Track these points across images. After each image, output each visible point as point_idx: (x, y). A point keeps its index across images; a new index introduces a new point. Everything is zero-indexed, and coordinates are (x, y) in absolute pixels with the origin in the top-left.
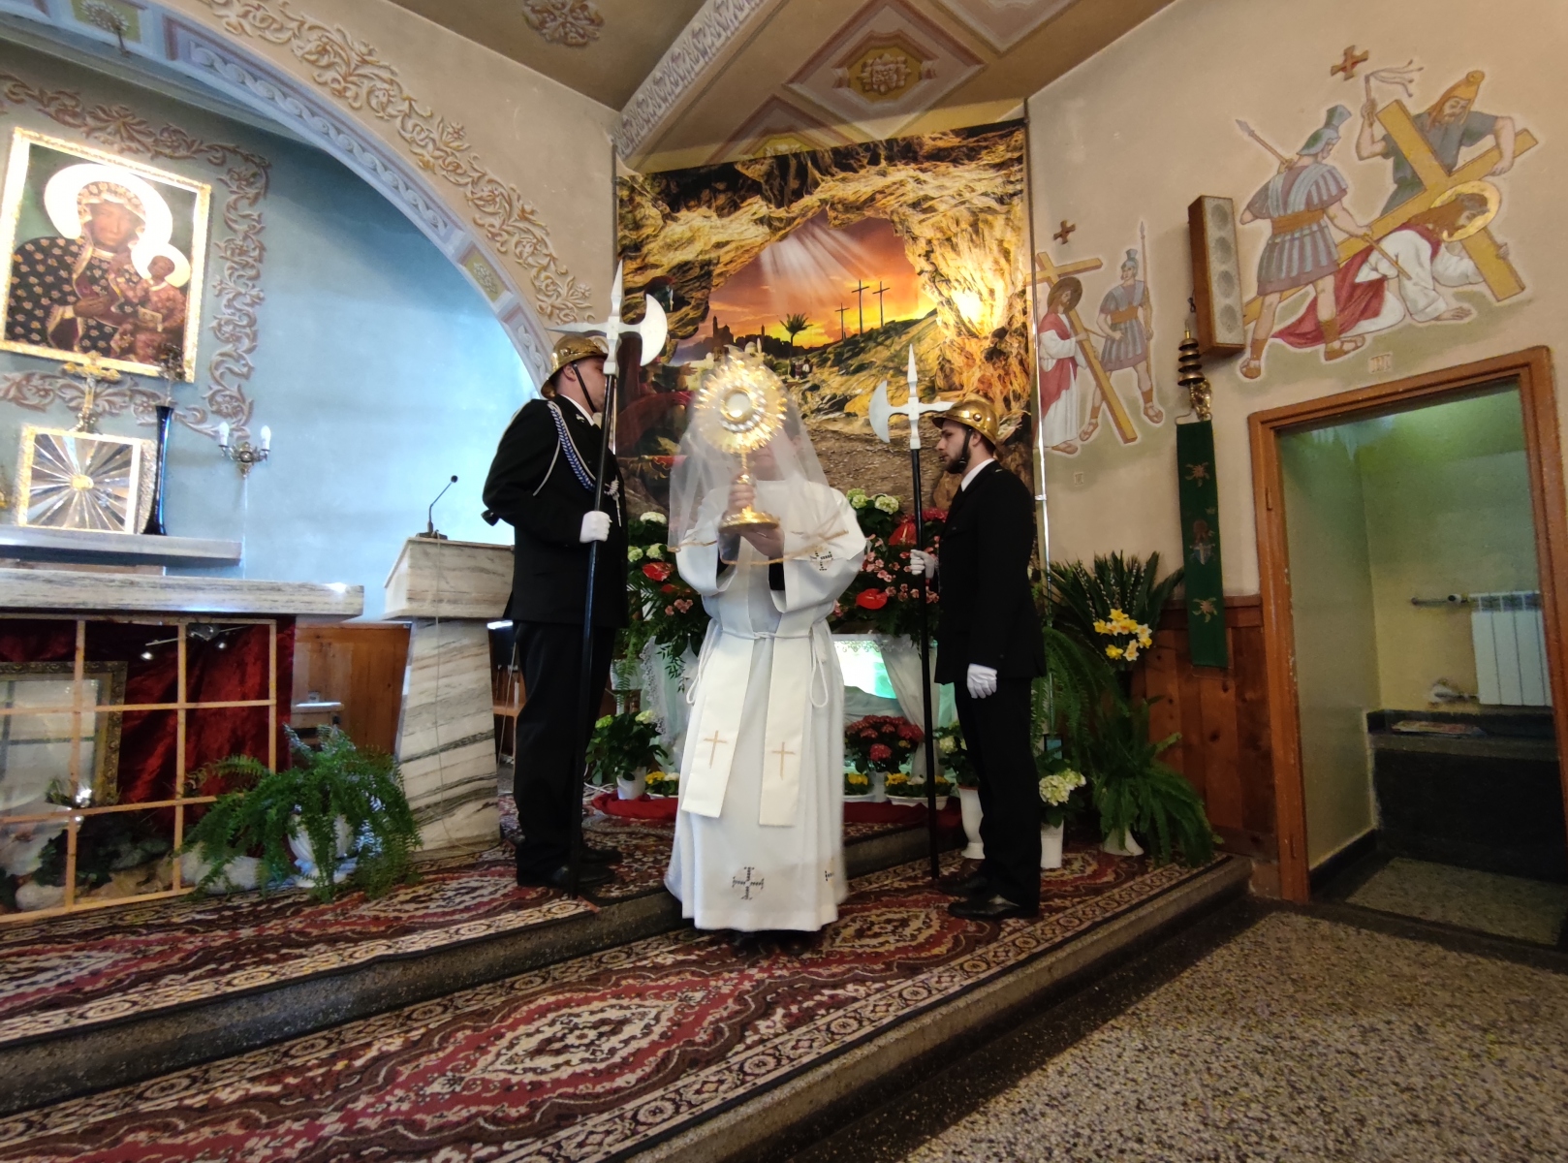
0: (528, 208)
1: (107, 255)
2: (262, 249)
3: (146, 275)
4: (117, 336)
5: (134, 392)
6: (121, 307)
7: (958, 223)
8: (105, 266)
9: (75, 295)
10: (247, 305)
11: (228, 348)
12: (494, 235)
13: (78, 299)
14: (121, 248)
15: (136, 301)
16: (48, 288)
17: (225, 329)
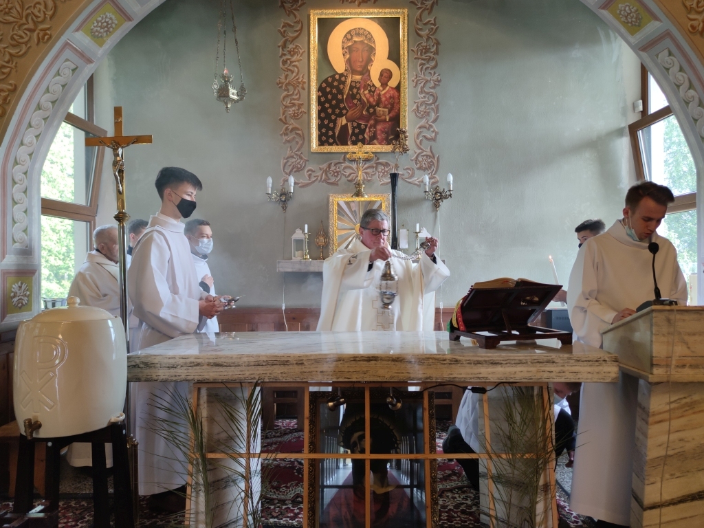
1: (358, 77)
2: (438, 43)
3: (378, 84)
4: (367, 130)
5: (378, 164)
6: (368, 110)
8: (358, 85)
9: (346, 109)
10: (431, 88)
11: (423, 122)
13: (348, 111)
14: (365, 72)
15: (374, 104)
16: (333, 107)
17: (422, 108)
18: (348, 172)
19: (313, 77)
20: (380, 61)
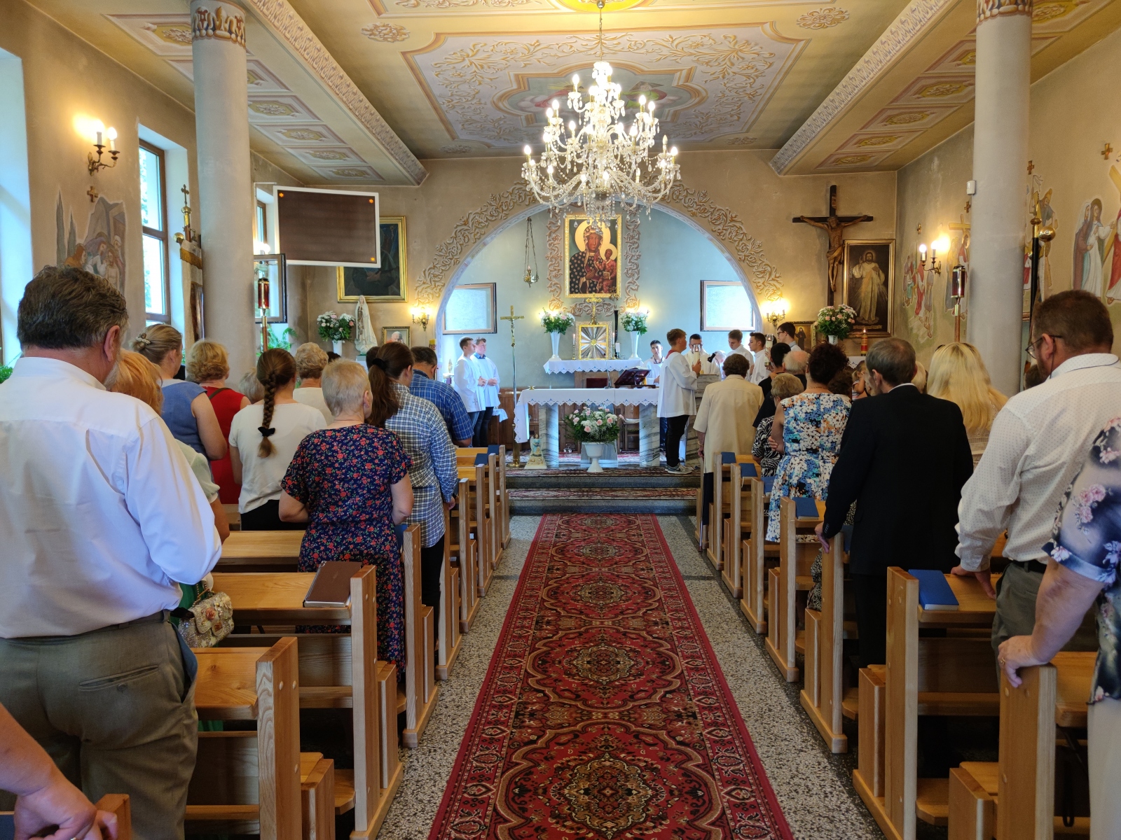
0: (734, 215)
1: (593, 254)
2: (639, 234)
3: (604, 258)
4: (598, 285)
5: (604, 304)
6: (598, 273)
8: (593, 259)
9: (586, 272)
10: (635, 260)
11: (630, 280)
12: (720, 233)
13: (587, 274)
14: (597, 251)
15: (602, 269)
16: (578, 272)
17: (630, 272)
18: (587, 309)
19: (567, 254)
20: (606, 245)
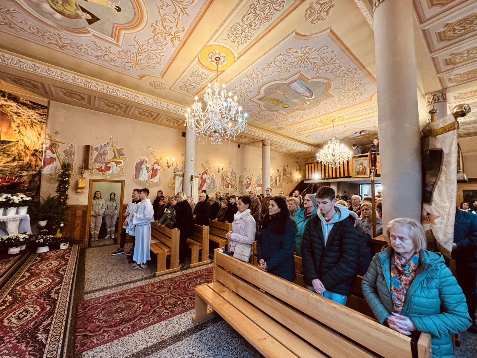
7: (27, 122)
